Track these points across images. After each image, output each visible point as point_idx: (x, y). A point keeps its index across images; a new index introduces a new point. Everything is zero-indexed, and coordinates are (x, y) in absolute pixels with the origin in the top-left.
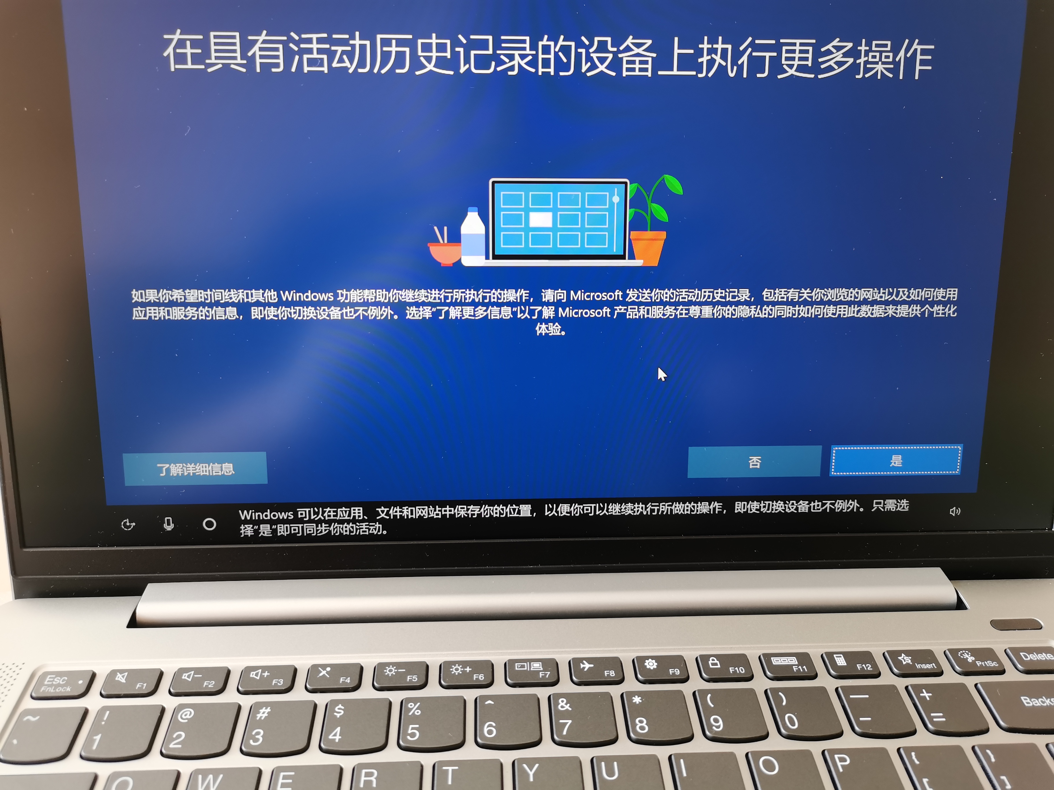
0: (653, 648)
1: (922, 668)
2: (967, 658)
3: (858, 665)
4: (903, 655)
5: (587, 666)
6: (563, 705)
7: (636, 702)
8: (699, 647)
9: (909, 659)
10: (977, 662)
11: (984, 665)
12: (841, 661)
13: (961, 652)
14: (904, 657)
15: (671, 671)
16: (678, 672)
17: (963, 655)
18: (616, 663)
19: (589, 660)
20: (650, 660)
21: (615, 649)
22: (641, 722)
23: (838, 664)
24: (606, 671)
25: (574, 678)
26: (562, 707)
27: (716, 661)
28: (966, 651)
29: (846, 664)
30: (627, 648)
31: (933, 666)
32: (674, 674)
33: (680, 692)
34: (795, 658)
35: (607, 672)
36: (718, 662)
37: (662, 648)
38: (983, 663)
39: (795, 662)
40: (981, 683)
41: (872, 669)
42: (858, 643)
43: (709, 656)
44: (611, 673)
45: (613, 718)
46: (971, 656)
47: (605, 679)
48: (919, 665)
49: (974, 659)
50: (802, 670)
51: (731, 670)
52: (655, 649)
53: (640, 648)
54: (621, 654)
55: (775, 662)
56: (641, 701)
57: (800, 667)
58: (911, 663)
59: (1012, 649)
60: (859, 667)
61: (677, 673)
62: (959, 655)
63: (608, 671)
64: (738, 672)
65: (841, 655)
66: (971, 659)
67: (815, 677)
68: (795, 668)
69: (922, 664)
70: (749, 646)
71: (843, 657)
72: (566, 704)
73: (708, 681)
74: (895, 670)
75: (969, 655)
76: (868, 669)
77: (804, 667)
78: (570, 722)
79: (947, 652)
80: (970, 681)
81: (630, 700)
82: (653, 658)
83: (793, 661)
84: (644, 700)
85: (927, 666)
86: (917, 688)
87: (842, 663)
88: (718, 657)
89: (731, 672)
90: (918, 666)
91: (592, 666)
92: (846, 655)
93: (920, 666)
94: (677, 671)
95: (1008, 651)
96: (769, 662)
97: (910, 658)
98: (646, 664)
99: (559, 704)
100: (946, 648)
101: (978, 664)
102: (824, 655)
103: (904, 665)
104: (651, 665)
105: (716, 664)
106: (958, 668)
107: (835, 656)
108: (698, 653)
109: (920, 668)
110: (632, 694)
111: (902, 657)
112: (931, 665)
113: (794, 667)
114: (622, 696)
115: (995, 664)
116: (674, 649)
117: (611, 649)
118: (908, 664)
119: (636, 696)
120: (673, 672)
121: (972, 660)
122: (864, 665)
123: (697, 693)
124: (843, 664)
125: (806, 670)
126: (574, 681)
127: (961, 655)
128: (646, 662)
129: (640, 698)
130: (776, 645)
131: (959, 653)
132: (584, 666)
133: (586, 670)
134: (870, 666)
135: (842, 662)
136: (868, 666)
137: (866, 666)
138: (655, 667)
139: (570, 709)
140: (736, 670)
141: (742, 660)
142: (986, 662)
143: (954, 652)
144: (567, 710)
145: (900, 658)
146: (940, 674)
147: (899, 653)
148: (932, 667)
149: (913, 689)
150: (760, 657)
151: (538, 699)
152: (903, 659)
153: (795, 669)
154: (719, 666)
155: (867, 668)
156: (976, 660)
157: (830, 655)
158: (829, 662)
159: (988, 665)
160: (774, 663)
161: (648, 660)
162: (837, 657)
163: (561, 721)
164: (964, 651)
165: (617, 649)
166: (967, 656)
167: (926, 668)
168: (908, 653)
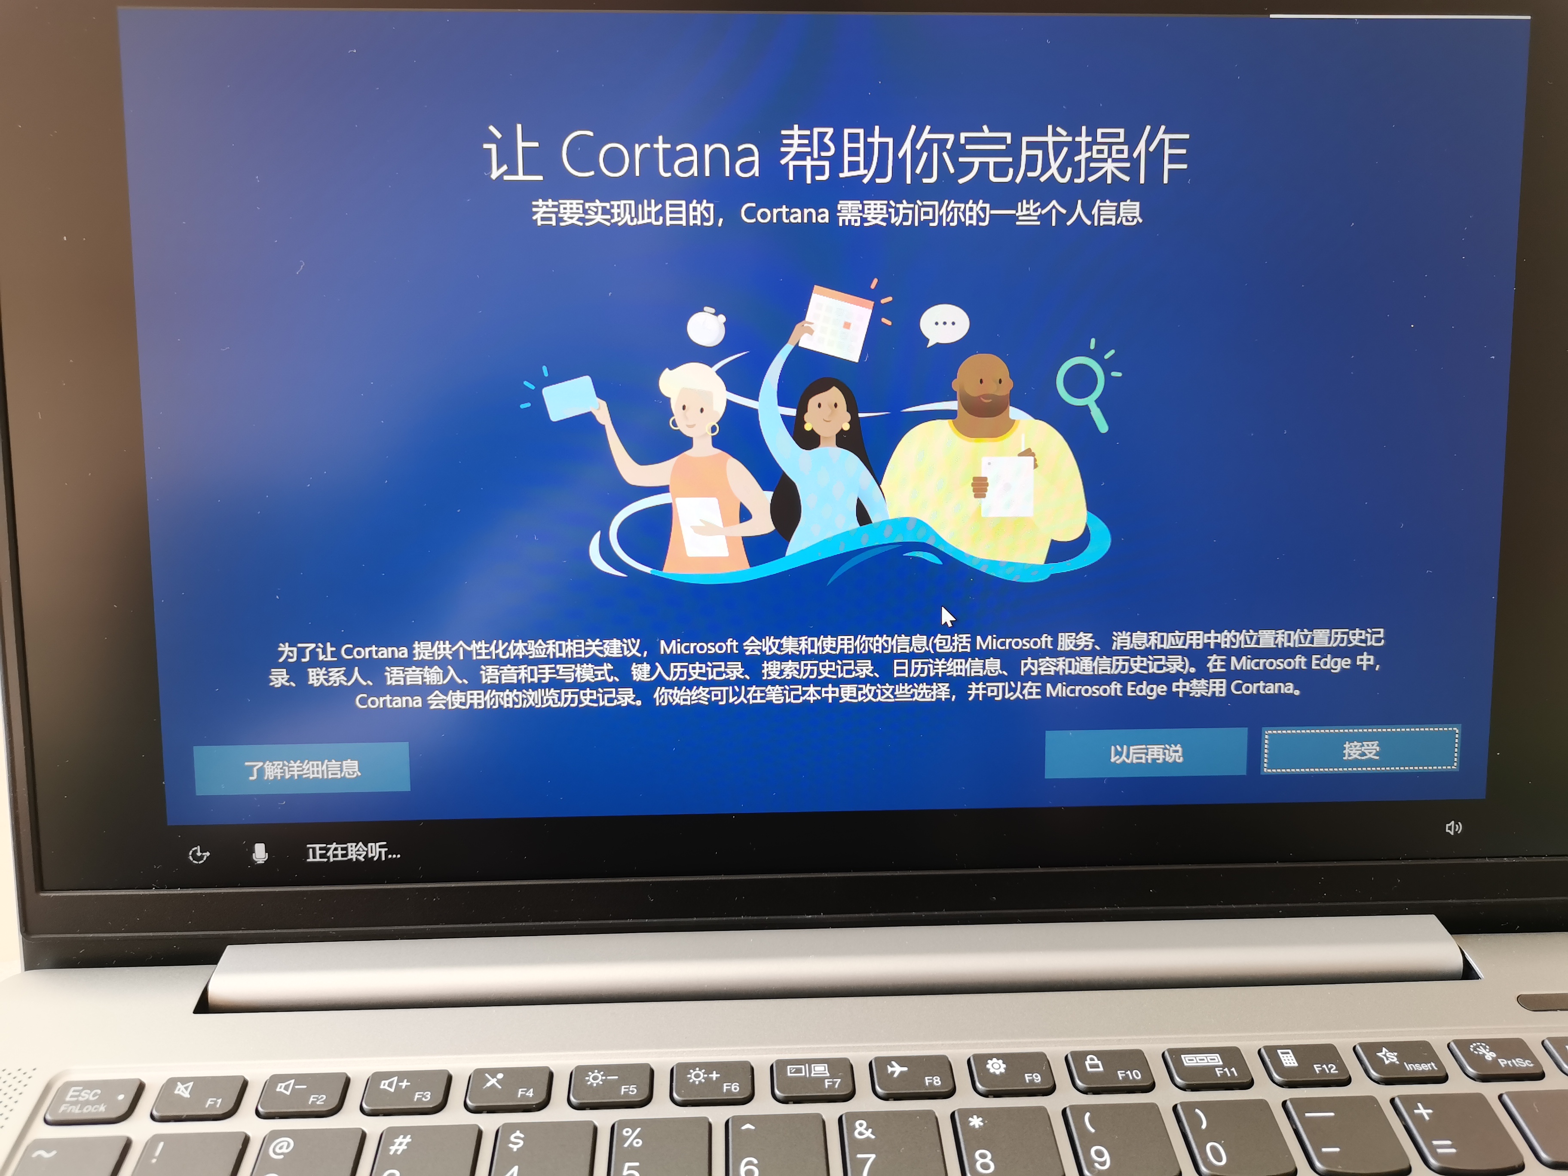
0: (998, 1041)
1: (1415, 1069)
2: (1484, 1055)
3: (1315, 1066)
4: (1384, 1049)
5: (897, 1069)
6: (862, 1131)
7: (974, 1126)
8: (1069, 1039)
9: (1394, 1056)
10: (1500, 1060)
11: (1511, 1065)
12: (1289, 1060)
13: (1474, 1044)
14: (1386, 1053)
15: (1027, 1077)
16: (1038, 1078)
17: (1478, 1049)
18: (943, 1065)
19: (901, 1061)
20: (995, 1060)
21: (941, 1043)
22: (983, 1156)
23: (1285, 1065)
24: (926, 1078)
25: (878, 1089)
26: (861, 1134)
27: (1096, 1061)
28: (1483, 1044)
29: (1296, 1065)
30: (959, 1042)
31: (1431, 1066)
32: (1032, 1081)
33: (1043, 1110)
34: (1218, 1055)
35: (928, 1079)
36: (1100, 1063)
37: (1013, 1040)
38: (1509, 1062)
39: (1219, 1062)
40: (1508, 1093)
41: (1337, 1072)
42: (1315, 1032)
43: (1085, 1054)
44: (935, 1081)
45: (939, 1151)
46: (1491, 1051)
47: (926, 1089)
48: (1410, 1065)
49: (1495, 1055)
50: (1229, 1075)
51: (1120, 1074)
52: (1002, 1043)
53: (979, 1042)
54: (949, 1051)
55: (1188, 1061)
56: (982, 1124)
57: (1226, 1070)
58: (1398, 1062)
59: (1552, 1040)
60: (1317, 1068)
61: (1038, 1080)
62: (1472, 1050)
63: (931, 1078)
64: (1131, 1078)
65: (1289, 1051)
66: (1490, 1056)
67: (1249, 1085)
68: (1219, 1070)
69: (1414, 1064)
70: (1147, 1037)
71: (1291, 1054)
72: (867, 1129)
73: (1085, 1092)
74: (1373, 1073)
75: (1488, 1050)
76: (1332, 1071)
77: (1232, 1070)
78: (873, 1157)
79: (1453, 1045)
80: (1491, 1091)
81: (966, 1123)
82: (998, 1056)
83: (1215, 1060)
84: (986, 1122)
85: (1423, 1067)
86: (1411, 1102)
87: (1290, 1063)
88: (1099, 1054)
89: (1121, 1078)
90: (1409, 1067)
91: (905, 1069)
92: (1296, 1050)
93: (1412, 1066)
94: (1036, 1076)
95: (1547, 1043)
96: (1179, 1063)
97: (1396, 1054)
98: (988, 1066)
99: (856, 1129)
100: (1450, 1038)
101: (1502, 1064)
102: (1263, 1051)
103: (1387, 1065)
104: (996, 1067)
105: (1097, 1066)
106: (1470, 1070)
107: (1279, 1051)
108: (1068, 1050)
109: (1411, 1069)
110: (967, 1113)
111: (1383, 1053)
112: (1429, 1065)
113: (1217, 1069)
114: (953, 1116)
115: (1528, 1063)
116: (1031, 1043)
117: (934, 1043)
118: (1392, 1064)
119: (975, 1117)
120: (1031, 1078)
121: (1492, 1057)
122: (1324, 1066)
123: (1068, 1111)
124: (1292, 1065)
125: (1236, 1074)
126: (878, 1092)
127: (1475, 1049)
128: (988, 1064)
129: (981, 1119)
130: (1187, 1036)
131: (1472, 1046)
132: (893, 1069)
133: (896, 1075)
134: (1335, 1068)
135: (1292, 1062)
136: (1332, 1067)
137: (1327, 1067)
138: (1003, 1071)
139: (873, 1137)
140: (1127, 1075)
141: (1136, 1059)
142: (1513, 1061)
143: (1464, 1045)
144: (868, 1138)
145: (1379, 1054)
146: (1444, 1079)
147: (1379, 1046)
148: (1431, 1069)
149: (1402, 1102)
150: (1163, 1054)
151: (824, 1122)
152: (1385, 1055)
153: (1218, 1072)
154: (1101, 1069)
155: (1329, 1070)
156: (1498, 1057)
157: (1272, 1051)
158: (1271, 1061)
159: (1517, 1066)
160: (1186, 1064)
161: (992, 1060)
162: (1282, 1053)
163: (859, 1156)
164: (1479, 1044)
165: (943, 1043)
166: (1484, 1051)
167: (1421, 1069)
168: (1392, 1046)
